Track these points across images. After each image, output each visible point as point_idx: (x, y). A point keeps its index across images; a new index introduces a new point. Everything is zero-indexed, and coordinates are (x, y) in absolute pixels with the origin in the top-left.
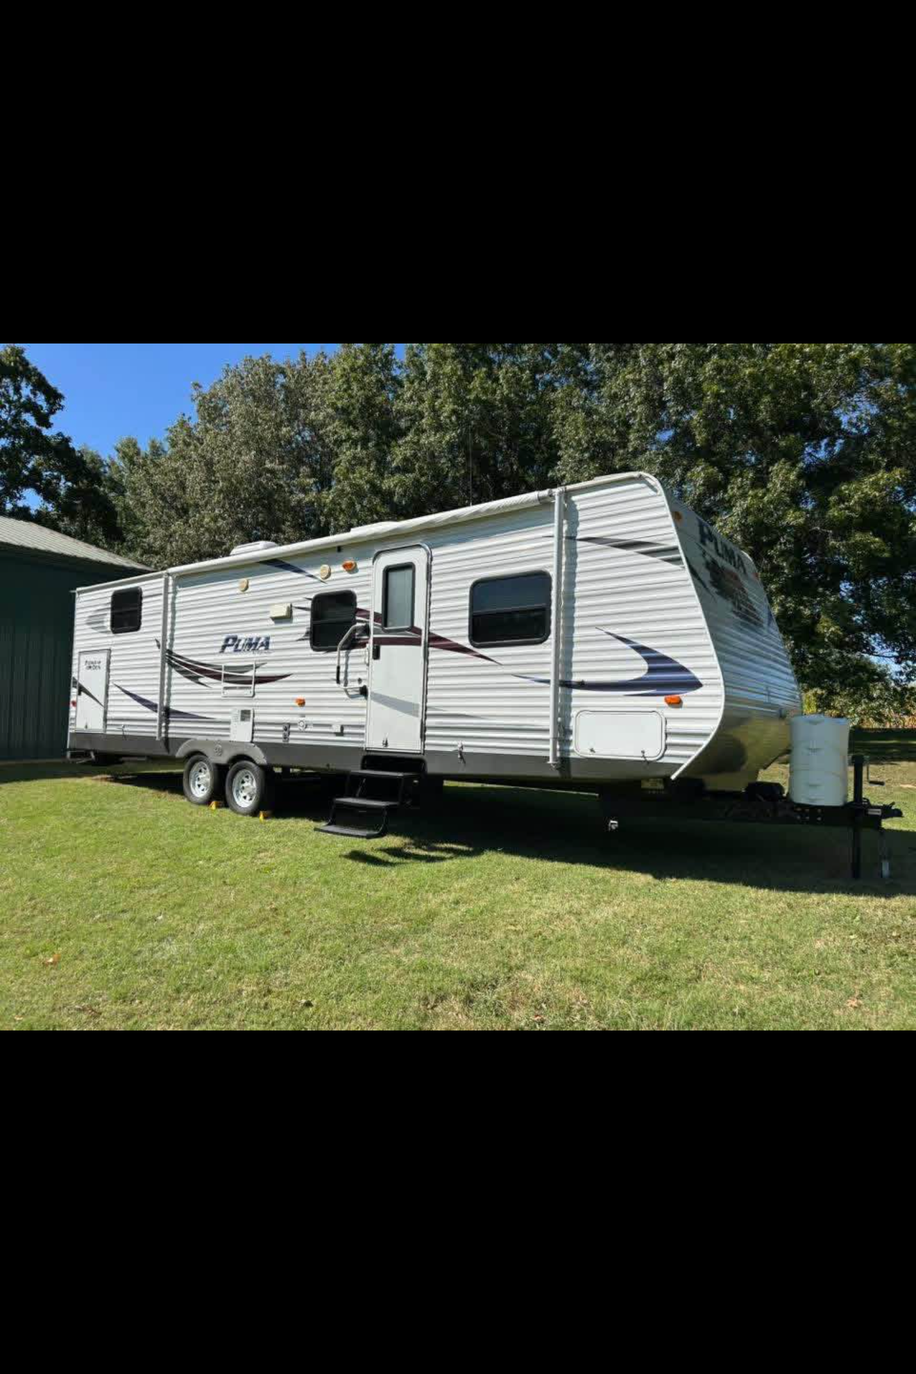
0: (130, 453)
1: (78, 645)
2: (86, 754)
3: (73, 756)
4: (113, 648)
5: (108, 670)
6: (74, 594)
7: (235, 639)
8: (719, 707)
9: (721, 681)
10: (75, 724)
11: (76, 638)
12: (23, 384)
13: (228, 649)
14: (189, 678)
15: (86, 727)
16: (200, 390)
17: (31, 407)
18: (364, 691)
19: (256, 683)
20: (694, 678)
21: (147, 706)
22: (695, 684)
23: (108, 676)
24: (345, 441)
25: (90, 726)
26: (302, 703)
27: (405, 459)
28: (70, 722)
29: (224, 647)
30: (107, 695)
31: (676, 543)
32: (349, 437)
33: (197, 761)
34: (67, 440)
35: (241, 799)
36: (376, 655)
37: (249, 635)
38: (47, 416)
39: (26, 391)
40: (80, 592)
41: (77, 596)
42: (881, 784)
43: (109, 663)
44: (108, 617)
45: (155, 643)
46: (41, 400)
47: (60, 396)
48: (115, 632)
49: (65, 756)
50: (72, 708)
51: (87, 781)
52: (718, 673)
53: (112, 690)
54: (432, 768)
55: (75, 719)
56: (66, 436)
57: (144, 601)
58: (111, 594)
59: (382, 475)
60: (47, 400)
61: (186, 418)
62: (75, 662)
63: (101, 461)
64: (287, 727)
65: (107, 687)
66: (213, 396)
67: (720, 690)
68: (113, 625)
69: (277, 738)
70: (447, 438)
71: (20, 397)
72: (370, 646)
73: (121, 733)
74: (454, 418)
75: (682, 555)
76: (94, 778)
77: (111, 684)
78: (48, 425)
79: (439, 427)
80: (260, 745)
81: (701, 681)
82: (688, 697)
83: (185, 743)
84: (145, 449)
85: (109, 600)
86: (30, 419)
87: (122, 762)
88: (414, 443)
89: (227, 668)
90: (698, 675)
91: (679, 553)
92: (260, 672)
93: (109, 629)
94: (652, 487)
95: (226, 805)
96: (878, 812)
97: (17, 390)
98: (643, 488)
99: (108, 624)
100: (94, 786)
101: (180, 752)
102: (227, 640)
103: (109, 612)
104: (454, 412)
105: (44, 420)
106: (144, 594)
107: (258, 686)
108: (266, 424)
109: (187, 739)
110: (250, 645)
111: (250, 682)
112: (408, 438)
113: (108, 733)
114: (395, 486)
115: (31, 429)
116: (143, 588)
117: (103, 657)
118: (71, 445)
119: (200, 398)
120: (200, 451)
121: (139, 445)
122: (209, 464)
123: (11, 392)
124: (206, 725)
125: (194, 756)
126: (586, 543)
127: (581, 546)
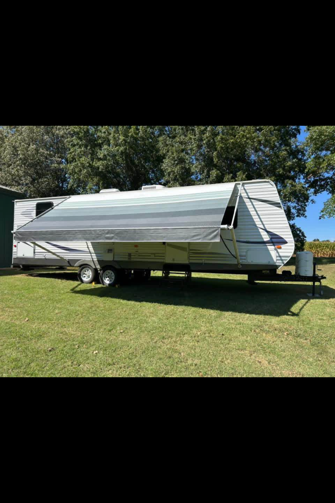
6: (14, 202)
8: (293, 249)
9: (294, 242)
10: (16, 254)
11: (15, 220)
15: (24, 255)
20: (285, 241)
25: (25, 255)
26: (136, 246)
28: (13, 253)
31: (280, 201)
33: (85, 268)
35: (107, 280)
40: (16, 202)
41: (15, 203)
42: (321, 270)
44: (34, 212)
49: (10, 267)
50: (14, 248)
52: (293, 239)
54: (192, 268)
55: (16, 252)
58: (36, 203)
64: (130, 255)
67: (293, 244)
69: (125, 259)
73: (44, 258)
81: (288, 242)
82: (283, 246)
83: (79, 261)
85: (35, 206)
91: (280, 205)
94: (272, 185)
95: (100, 283)
96: (320, 278)
98: (268, 185)
99: (34, 215)
101: (76, 265)
103: (35, 210)
106: (55, 204)
109: (80, 260)
113: (35, 258)
116: (54, 202)
124: (90, 255)
125: (84, 266)
126: (248, 200)
127: (246, 200)
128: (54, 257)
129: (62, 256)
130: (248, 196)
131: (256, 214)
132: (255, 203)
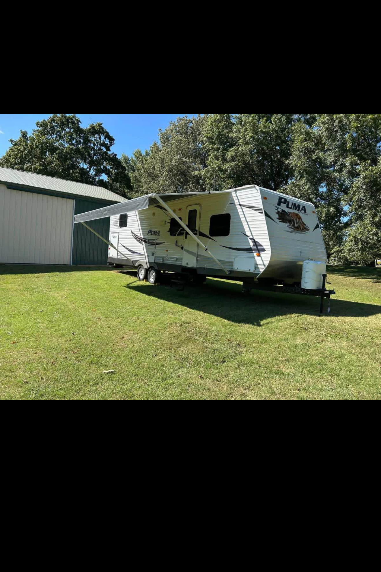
0: (138, 155)
1: (111, 230)
2: (113, 264)
3: (109, 264)
4: (120, 232)
5: (118, 239)
7: (151, 231)
8: (269, 257)
9: (270, 249)
10: (110, 255)
11: (110, 228)
12: (102, 136)
13: (150, 234)
14: (139, 242)
15: (113, 256)
16: (161, 131)
17: (104, 144)
18: (182, 248)
19: (156, 244)
21: (128, 250)
22: (264, 250)
23: (118, 241)
24: (211, 150)
26: (167, 251)
27: (232, 157)
28: (109, 254)
29: (148, 233)
30: (118, 246)
31: (262, 207)
32: (212, 148)
33: (141, 267)
34: (115, 155)
35: (152, 279)
36: (186, 238)
37: (154, 230)
38: (109, 147)
39: (103, 138)
43: (119, 236)
44: (119, 223)
45: (130, 231)
46: (107, 142)
47: (113, 140)
48: (120, 227)
49: (107, 265)
50: (109, 250)
51: (113, 272)
52: (269, 247)
53: (120, 245)
54: (199, 272)
55: (110, 253)
56: (115, 153)
57: (128, 218)
58: (119, 215)
59: (223, 163)
60: (109, 141)
61: (156, 142)
62: (110, 236)
63: (128, 159)
64: (163, 258)
65: (118, 244)
66: (166, 133)
67: (270, 252)
68: (120, 225)
69: (161, 261)
70: (249, 148)
71: (101, 141)
72: (184, 235)
73: (122, 258)
74: (252, 139)
75: (263, 211)
76: (115, 271)
77: (119, 243)
78: (110, 150)
79: (247, 143)
80: (156, 263)
81: (266, 249)
82: (262, 253)
84: (144, 154)
85: (119, 217)
86: (104, 149)
87: (123, 267)
88: (236, 150)
89: (149, 240)
90: (265, 247)
92: (157, 241)
93: (119, 226)
95: (148, 281)
96: (329, 292)
97: (100, 138)
99: (118, 224)
100: (114, 273)
101: (136, 265)
102: (149, 231)
103: (119, 221)
104: (252, 137)
105: (108, 149)
106: (128, 216)
107: (157, 245)
108: (184, 143)
109: (138, 261)
110: (155, 233)
111: (154, 244)
112: (233, 148)
113: (118, 258)
114: (228, 167)
115: (104, 152)
116: (128, 214)
117: (117, 235)
118: (117, 157)
119: (161, 135)
120: (160, 156)
121: (141, 152)
122: (163, 160)
123: (98, 139)
124: (145, 257)
125: (140, 266)
126: (239, 206)
127: (238, 207)
128: (124, 258)
129: (128, 257)
130: (239, 202)
131: (245, 221)
132: (244, 210)
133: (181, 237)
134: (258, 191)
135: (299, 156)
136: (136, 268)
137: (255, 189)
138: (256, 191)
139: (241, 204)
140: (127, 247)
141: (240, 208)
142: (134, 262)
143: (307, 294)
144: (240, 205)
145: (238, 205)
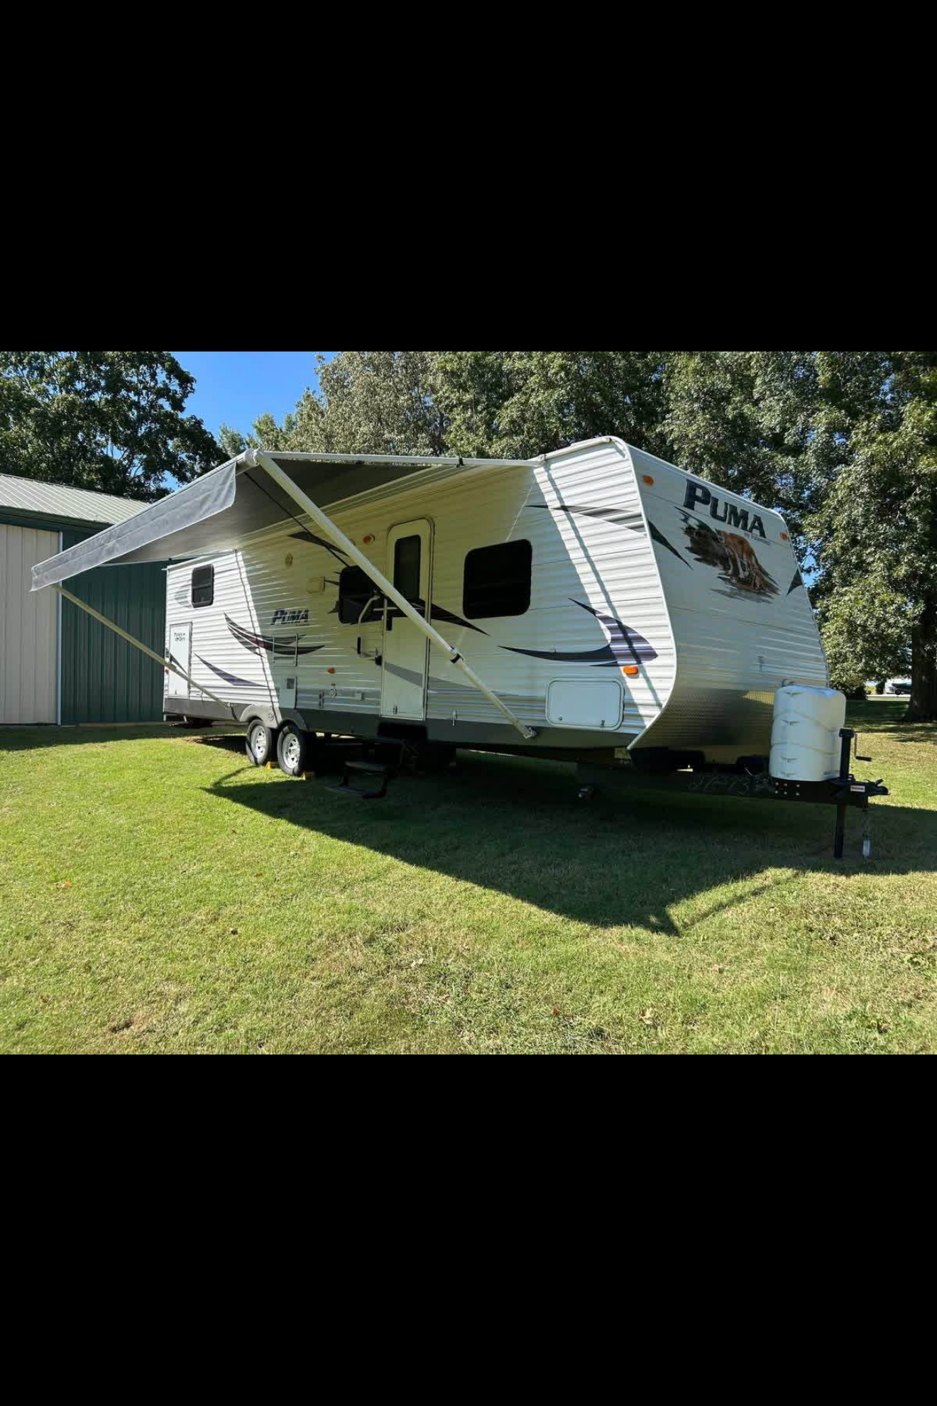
0: (266, 429)
1: (170, 618)
2: (179, 717)
3: (169, 718)
4: (194, 621)
5: (191, 641)
6: (165, 572)
7: (282, 612)
8: (671, 678)
9: (674, 651)
10: (167, 690)
11: (168, 612)
12: (158, 371)
13: (278, 622)
14: (249, 648)
15: (176, 694)
16: (324, 362)
17: (164, 392)
18: (379, 661)
19: (299, 653)
20: (651, 648)
21: (219, 674)
22: (652, 655)
23: (191, 647)
24: (455, 406)
25: (178, 692)
26: (332, 671)
27: (512, 422)
28: (165, 688)
29: (274, 620)
30: (190, 664)
31: (639, 510)
32: (460, 402)
33: (256, 725)
34: (199, 423)
35: (290, 760)
36: (389, 627)
37: (296, 608)
38: (181, 400)
39: (161, 376)
40: (169, 570)
41: (168, 573)
43: (191, 634)
44: (190, 593)
45: (224, 617)
46: (174, 385)
47: (190, 380)
48: (195, 607)
49: (162, 720)
50: (165, 679)
51: (179, 742)
52: (671, 643)
53: (194, 659)
54: (432, 735)
55: (168, 686)
56: (198, 418)
57: (215, 577)
58: (191, 572)
59: (490, 439)
60: (180, 385)
61: (310, 392)
62: (167, 634)
63: (241, 440)
64: (322, 695)
65: (190, 657)
66: (335, 368)
67: (673, 661)
68: (193, 600)
69: (313, 705)
70: (555, 396)
71: (156, 383)
72: (384, 618)
73: (200, 699)
74: (563, 374)
75: (644, 522)
76: (186, 738)
77: (193, 655)
78: (182, 409)
79: (550, 385)
80: (301, 711)
81: (657, 652)
82: (647, 666)
83: (246, 709)
84: (281, 424)
85: (190, 577)
86: (166, 405)
87: (212, 726)
88: (522, 404)
89: (277, 639)
90: (653, 644)
91: (642, 520)
92: (302, 644)
93: (190, 603)
94: (620, 452)
95: (278, 766)
96: (864, 789)
97: (153, 376)
98: (614, 453)
99: (190, 599)
100: (185, 745)
101: (243, 717)
102: (277, 613)
103: (190, 588)
104: (562, 367)
105: (177, 405)
106: (216, 570)
107: (299, 656)
108: (384, 393)
109: (248, 705)
110: (293, 618)
111: (293, 653)
112: (515, 399)
113: (191, 698)
115: (168, 415)
116: (215, 565)
117: (186, 630)
118: (204, 427)
119: (323, 371)
120: (321, 425)
121: (276, 422)
123: (148, 379)
124: (268, 693)
125: (254, 720)
126: (562, 512)
127: (558, 516)
128: (206, 698)
129: (217, 696)
130: (560, 499)
131: (585, 560)
132: (577, 524)
133: (374, 627)
134: (624, 456)
135: (692, 412)
136: (241, 727)
137: (613, 450)
138: (619, 457)
139: (567, 504)
140: (216, 666)
141: (565, 517)
142: (236, 709)
143: (791, 797)
144: (564, 508)
145: (557, 509)
